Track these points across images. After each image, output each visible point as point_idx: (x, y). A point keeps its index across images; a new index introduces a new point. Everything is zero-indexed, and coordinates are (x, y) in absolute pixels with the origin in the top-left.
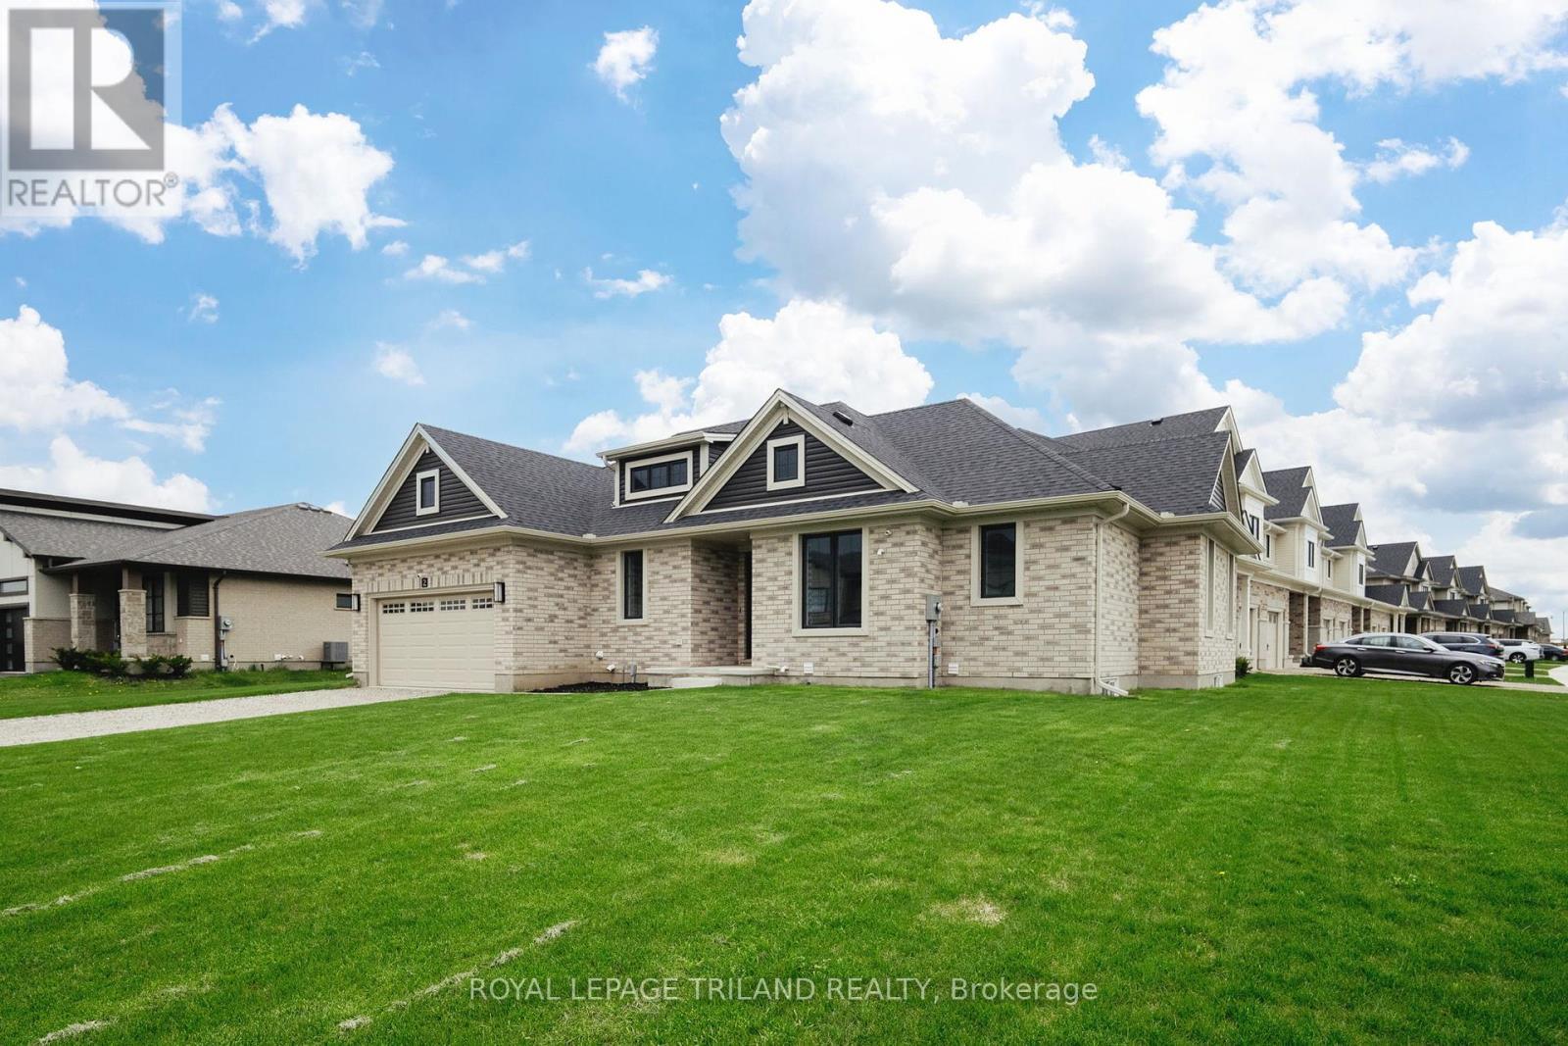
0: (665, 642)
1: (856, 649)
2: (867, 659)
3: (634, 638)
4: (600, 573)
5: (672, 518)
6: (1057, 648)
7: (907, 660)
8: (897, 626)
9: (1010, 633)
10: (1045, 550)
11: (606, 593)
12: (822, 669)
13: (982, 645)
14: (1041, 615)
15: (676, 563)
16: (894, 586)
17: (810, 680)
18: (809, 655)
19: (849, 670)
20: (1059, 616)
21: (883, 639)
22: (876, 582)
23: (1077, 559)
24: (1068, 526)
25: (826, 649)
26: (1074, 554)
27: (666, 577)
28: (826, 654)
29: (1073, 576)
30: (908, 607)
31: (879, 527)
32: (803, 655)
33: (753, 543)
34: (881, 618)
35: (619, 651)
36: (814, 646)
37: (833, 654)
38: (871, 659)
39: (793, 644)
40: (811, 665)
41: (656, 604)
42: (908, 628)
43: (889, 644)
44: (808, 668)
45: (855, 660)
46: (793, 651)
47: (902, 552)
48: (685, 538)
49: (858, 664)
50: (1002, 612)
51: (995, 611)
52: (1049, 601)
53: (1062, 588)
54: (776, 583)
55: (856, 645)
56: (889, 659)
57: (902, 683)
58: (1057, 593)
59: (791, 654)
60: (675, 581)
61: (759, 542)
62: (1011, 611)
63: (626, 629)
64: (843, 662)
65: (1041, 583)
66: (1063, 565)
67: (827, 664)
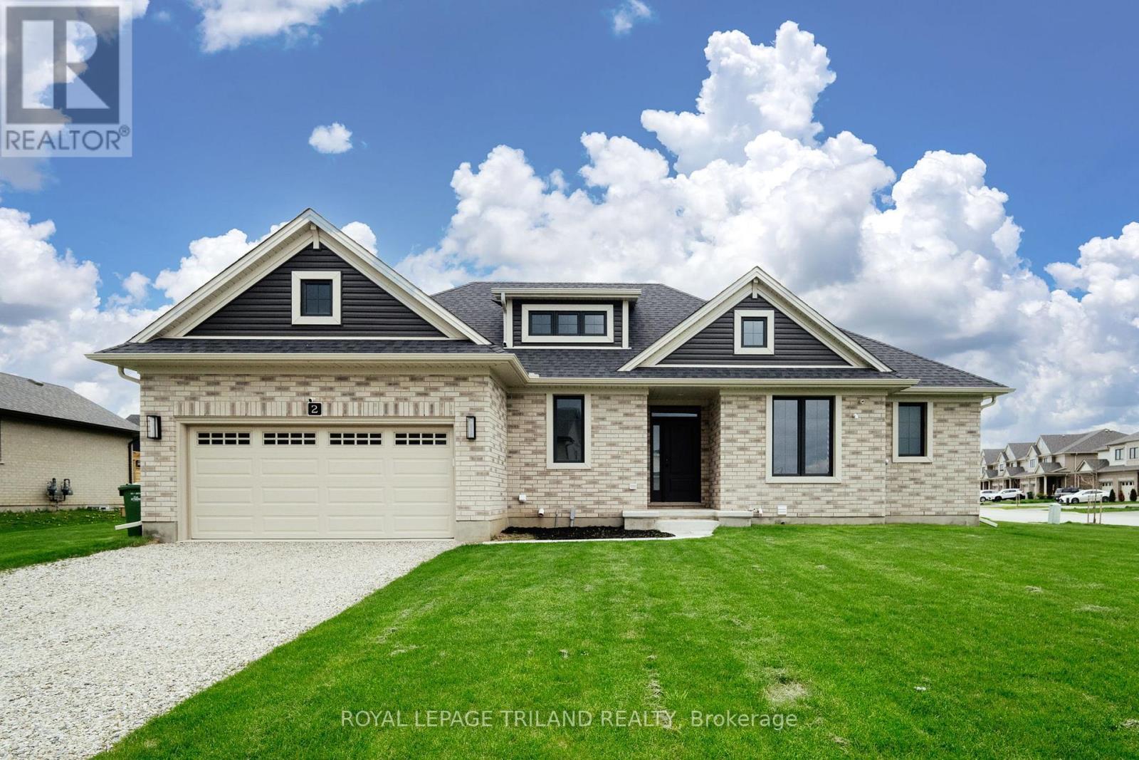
0: (614, 486)
1: (830, 494)
2: (839, 502)
3: (572, 482)
4: (520, 414)
5: (629, 367)
6: (957, 494)
7: (876, 503)
8: (867, 476)
9: (922, 483)
10: (947, 424)
11: (530, 435)
12: (795, 510)
13: (901, 491)
14: (945, 470)
15: (628, 411)
16: (864, 444)
17: (783, 520)
18: (783, 499)
19: (822, 511)
20: (957, 471)
21: (854, 486)
22: (848, 440)
23: (971, 432)
24: (963, 409)
25: (800, 494)
26: (968, 429)
27: (615, 423)
28: (800, 499)
29: (968, 444)
30: (877, 461)
31: (850, 396)
32: (777, 499)
33: (722, 399)
34: (852, 469)
35: (548, 494)
36: (787, 491)
37: (807, 498)
38: (844, 503)
39: (766, 489)
40: (785, 507)
41: (601, 448)
42: (876, 478)
43: (860, 490)
44: (783, 510)
45: (828, 503)
46: (767, 495)
47: (871, 418)
48: (643, 388)
49: (831, 506)
50: (917, 467)
51: (911, 467)
52: (951, 460)
53: (960, 451)
54: (747, 436)
55: (830, 491)
56: (860, 502)
57: (871, 521)
58: (957, 455)
59: (764, 498)
60: (627, 428)
61: (728, 399)
62: (923, 466)
63: (561, 473)
64: (817, 505)
65: (946, 447)
66: (961, 436)
67: (800, 506)
